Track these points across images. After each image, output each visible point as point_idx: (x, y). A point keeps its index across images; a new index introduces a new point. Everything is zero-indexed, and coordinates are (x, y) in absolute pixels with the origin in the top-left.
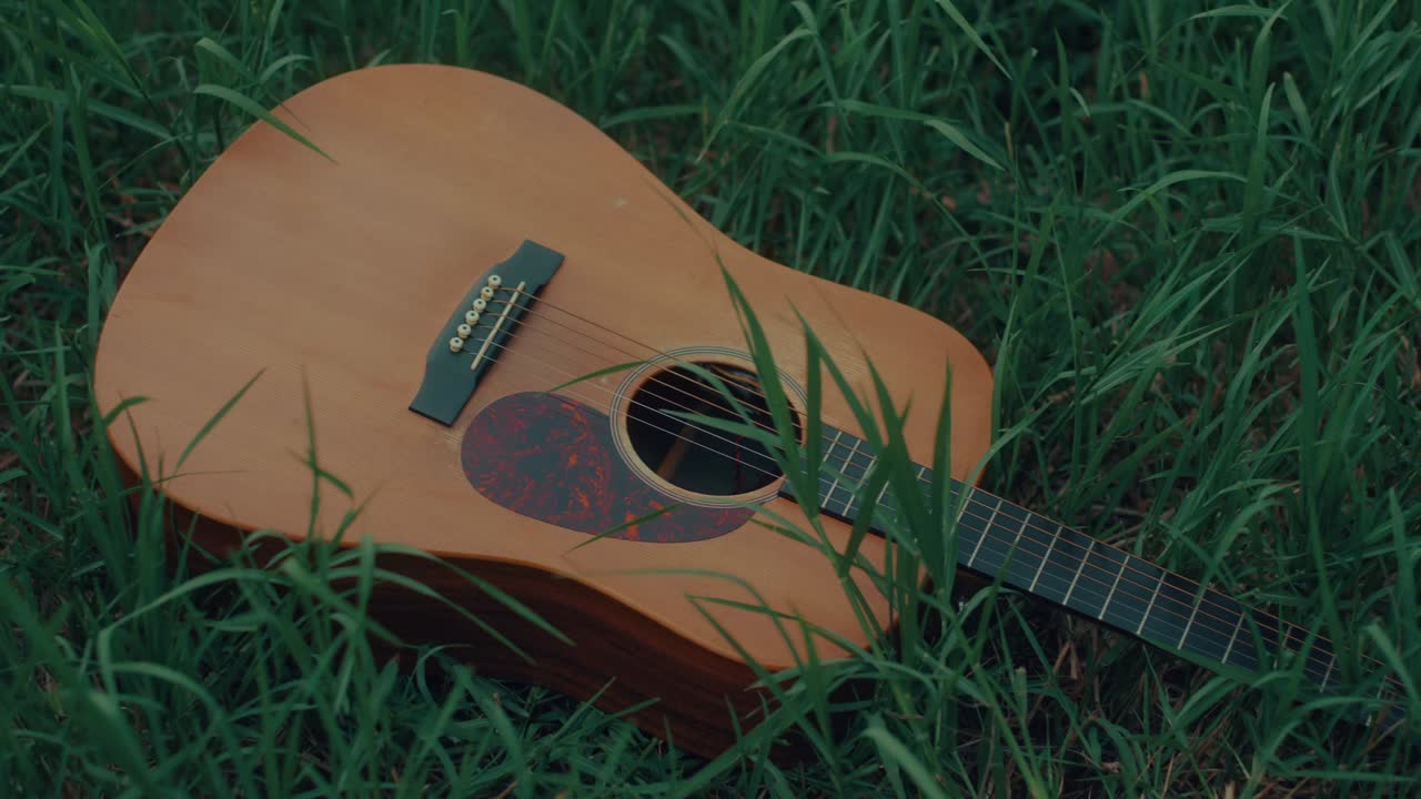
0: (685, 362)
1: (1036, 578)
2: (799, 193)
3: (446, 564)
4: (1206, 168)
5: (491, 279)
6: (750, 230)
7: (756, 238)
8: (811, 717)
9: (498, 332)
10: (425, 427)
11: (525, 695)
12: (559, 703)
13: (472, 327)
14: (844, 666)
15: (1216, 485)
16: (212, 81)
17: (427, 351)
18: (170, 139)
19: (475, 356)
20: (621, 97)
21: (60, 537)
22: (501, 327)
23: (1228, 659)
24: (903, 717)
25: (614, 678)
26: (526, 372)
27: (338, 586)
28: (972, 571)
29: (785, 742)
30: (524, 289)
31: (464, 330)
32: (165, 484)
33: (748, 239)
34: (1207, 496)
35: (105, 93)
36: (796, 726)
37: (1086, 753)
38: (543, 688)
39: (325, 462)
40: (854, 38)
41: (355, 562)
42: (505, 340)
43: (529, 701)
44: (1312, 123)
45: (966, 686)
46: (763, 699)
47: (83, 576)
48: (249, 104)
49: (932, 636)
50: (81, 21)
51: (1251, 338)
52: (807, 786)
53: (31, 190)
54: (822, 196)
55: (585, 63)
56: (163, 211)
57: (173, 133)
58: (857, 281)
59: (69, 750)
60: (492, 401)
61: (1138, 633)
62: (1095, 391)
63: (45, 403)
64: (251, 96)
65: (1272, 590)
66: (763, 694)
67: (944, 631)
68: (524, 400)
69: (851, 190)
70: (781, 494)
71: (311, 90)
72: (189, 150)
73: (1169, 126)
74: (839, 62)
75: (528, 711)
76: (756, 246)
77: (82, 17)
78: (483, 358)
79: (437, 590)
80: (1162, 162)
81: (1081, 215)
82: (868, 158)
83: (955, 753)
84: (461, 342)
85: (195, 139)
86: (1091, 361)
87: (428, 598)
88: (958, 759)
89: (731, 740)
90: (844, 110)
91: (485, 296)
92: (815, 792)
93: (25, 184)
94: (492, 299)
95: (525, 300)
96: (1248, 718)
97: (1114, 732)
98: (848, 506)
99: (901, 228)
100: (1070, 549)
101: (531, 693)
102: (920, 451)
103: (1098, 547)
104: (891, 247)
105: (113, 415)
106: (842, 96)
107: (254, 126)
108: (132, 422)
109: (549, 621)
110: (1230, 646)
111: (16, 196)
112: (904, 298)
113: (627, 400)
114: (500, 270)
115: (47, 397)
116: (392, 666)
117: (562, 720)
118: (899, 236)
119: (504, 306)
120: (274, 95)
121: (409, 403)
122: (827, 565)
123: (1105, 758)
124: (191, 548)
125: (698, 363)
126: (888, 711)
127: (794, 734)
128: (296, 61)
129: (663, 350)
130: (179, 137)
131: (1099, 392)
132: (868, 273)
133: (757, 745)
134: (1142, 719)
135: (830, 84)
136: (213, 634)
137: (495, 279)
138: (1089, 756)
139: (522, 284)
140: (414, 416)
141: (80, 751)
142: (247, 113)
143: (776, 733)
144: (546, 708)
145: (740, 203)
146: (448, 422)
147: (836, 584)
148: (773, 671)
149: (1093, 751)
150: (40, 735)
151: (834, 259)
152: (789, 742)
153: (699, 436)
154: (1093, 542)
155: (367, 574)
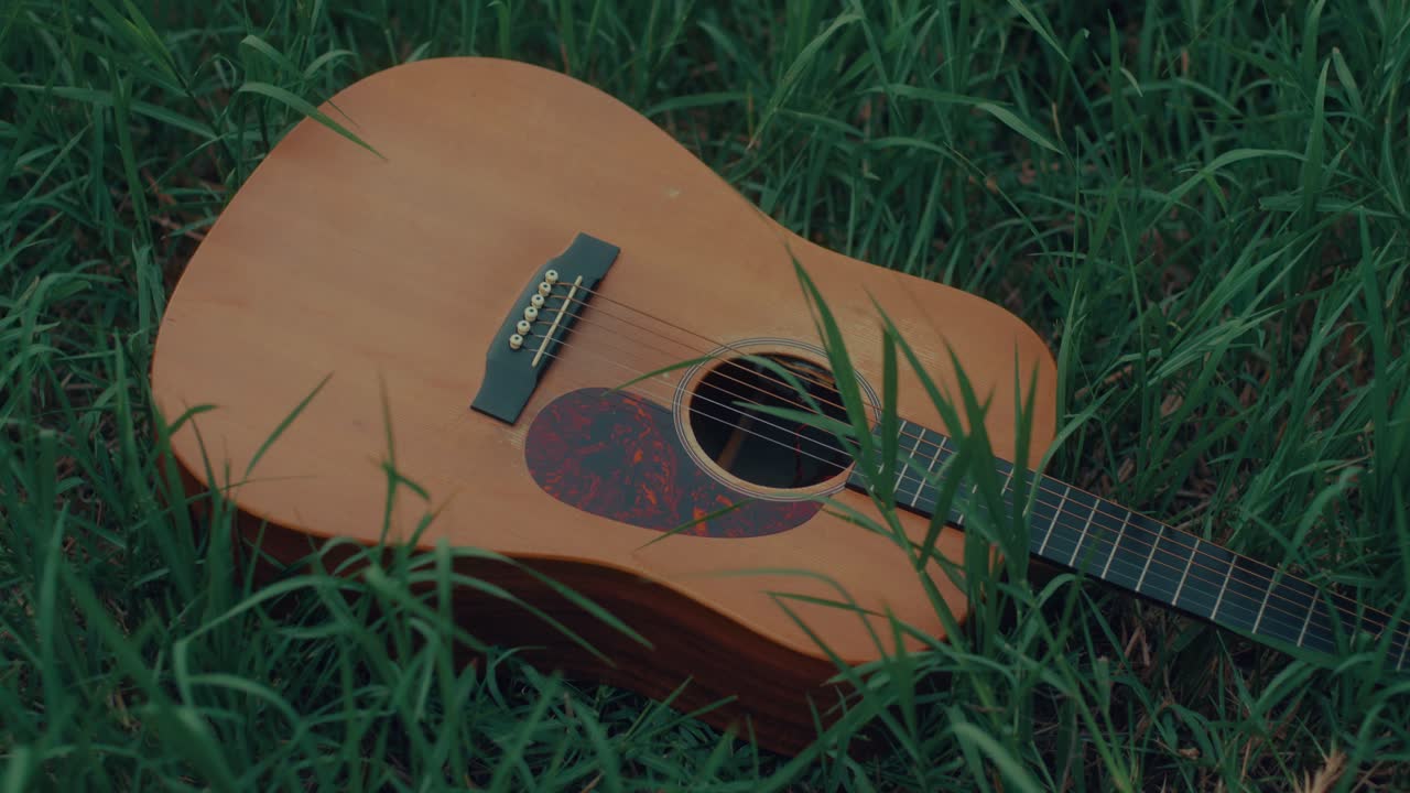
0: (747, 353)
1: (1107, 565)
2: (848, 180)
3: (519, 565)
4: (1254, 146)
5: (548, 274)
6: (799, 218)
7: (806, 225)
8: (895, 710)
9: (557, 328)
10: (486, 426)
11: (593, 694)
12: (628, 702)
13: (531, 323)
14: (923, 659)
15: (1284, 468)
16: (257, 80)
17: (486, 348)
18: (215, 138)
19: (535, 354)
20: (661, 85)
21: (123, 546)
22: (560, 323)
23: (1304, 641)
24: (983, 710)
25: (690, 678)
26: (587, 367)
27: (417, 589)
28: (1043, 559)
29: (864, 737)
30: (581, 284)
31: (523, 327)
32: (233, 491)
33: (798, 226)
34: (1277, 479)
35: (143, 92)
36: (877, 720)
37: (1162, 740)
38: (611, 687)
39: (403, 468)
40: (901, 23)
41: (431, 566)
42: (564, 335)
43: (597, 699)
44: (1363, 99)
45: (1048, 677)
46: (841, 695)
47: (144, 585)
48: (295, 101)
49: (1008, 624)
50: (129, 23)
51: (1317, 320)
52: (882, 780)
53: (73, 192)
54: (871, 181)
55: (625, 54)
56: (208, 211)
57: (218, 133)
58: (908, 267)
59: (144, 764)
60: (554, 398)
61: (1212, 617)
62: (1159, 374)
63: (98, 409)
64: (294, 92)
65: (1343, 572)
66: (841, 689)
67: (1020, 621)
68: (588, 396)
69: (900, 174)
70: (848, 486)
71: (356, 85)
72: (233, 151)
73: (1214, 102)
74: (888, 48)
75: (597, 709)
76: (806, 233)
77: (129, 17)
78: (543, 355)
79: (510, 591)
80: (1209, 140)
81: (1137, 196)
82: (916, 143)
83: (1032, 744)
84: (521, 339)
85: (241, 137)
86: (1157, 344)
87: (504, 601)
88: (1035, 750)
89: (809, 736)
90: (893, 94)
91: (543, 292)
92: (891, 785)
93: (67, 185)
94: (550, 294)
95: (583, 295)
96: (1324, 700)
97: (1189, 717)
98: (917, 496)
99: (951, 213)
100: (1138, 534)
101: (598, 693)
102: (1003, 444)
103: (1168, 532)
104: (941, 231)
105: (179, 423)
106: (891, 81)
107: (300, 124)
108: (197, 431)
109: (627, 622)
110: (1304, 630)
111: (58, 199)
112: (957, 283)
113: (689, 394)
114: (554, 265)
115: (101, 402)
116: (470, 671)
117: (632, 718)
118: (948, 220)
119: (562, 301)
120: (318, 92)
121: (470, 402)
122: (904, 558)
123: (1181, 744)
124: (260, 558)
125: (757, 355)
126: (966, 703)
127: (875, 727)
128: (340, 57)
129: (722, 341)
130: (222, 137)
131: (1164, 375)
132: (919, 261)
133: (834, 740)
134: (1218, 704)
135: (880, 67)
136: (285, 643)
137: (552, 274)
138: (1165, 743)
139: (579, 279)
140: (476, 415)
141: (154, 765)
142: (291, 109)
143: (853, 728)
144: (613, 707)
145: (788, 190)
146: (512, 419)
147: (914, 577)
148: (853, 665)
149: (1170, 738)
150: (111, 749)
151: (886, 244)
152: (868, 736)
153: (756, 426)
154: (1162, 528)
155: (445, 579)
